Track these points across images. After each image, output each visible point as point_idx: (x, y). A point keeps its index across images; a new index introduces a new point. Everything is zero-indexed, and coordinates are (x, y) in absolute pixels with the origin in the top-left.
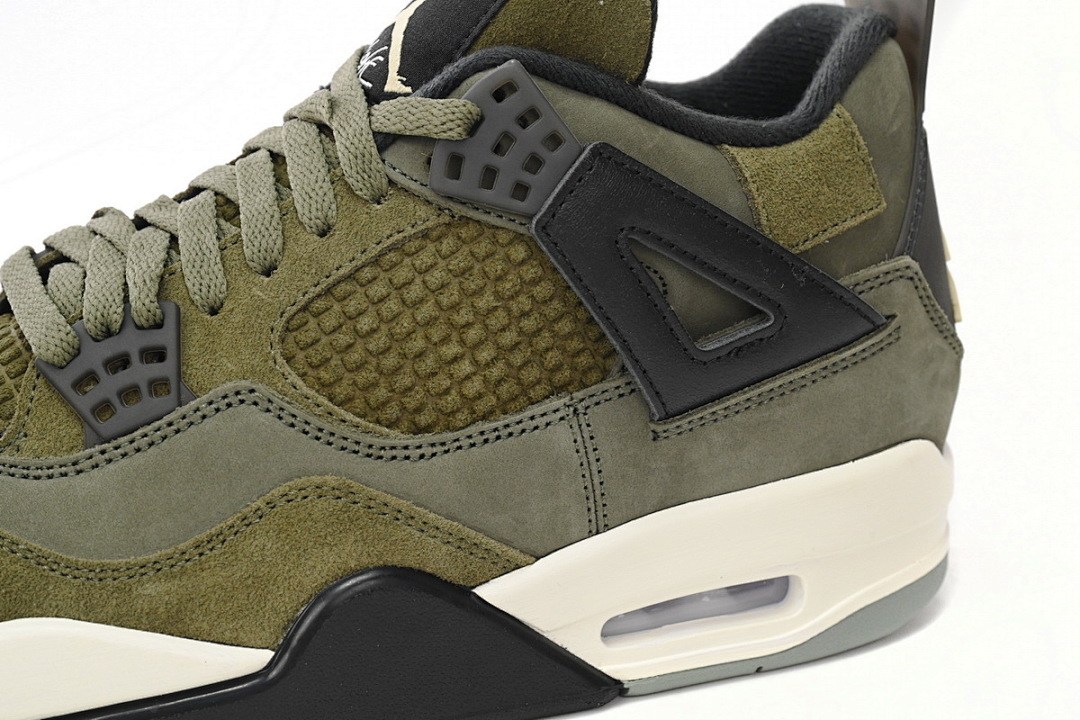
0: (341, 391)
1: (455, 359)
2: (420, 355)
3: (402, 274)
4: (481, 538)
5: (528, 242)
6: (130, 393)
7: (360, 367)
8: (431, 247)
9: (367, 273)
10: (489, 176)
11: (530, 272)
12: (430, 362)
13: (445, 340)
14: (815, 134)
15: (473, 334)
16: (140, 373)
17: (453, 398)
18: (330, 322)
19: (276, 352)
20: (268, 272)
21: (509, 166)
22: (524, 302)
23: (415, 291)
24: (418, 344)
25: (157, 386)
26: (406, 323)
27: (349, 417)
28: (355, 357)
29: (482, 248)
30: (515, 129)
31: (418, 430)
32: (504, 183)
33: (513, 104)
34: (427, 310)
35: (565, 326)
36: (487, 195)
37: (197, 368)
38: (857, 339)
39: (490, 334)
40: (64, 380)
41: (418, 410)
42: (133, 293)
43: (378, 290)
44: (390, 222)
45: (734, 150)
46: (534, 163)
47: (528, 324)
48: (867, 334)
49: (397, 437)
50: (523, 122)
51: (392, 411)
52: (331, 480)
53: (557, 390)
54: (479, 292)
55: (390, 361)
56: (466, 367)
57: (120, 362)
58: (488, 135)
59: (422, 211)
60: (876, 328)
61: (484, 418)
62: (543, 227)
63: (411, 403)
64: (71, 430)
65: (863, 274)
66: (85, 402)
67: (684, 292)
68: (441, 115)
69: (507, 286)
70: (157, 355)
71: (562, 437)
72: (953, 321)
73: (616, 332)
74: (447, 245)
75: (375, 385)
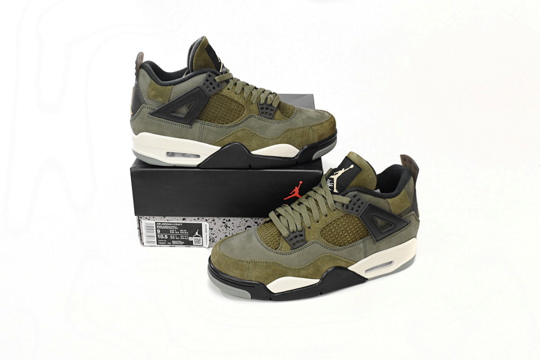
0: (329, 241)
1: (347, 235)
2: (341, 235)
3: (338, 223)
4: (350, 261)
5: (358, 218)
6: (298, 241)
7: (332, 237)
8: (343, 218)
9: (333, 223)
10: (352, 209)
11: (358, 222)
12: (343, 236)
13: (345, 233)
14: (400, 194)
15: (349, 232)
16: (299, 238)
17: (346, 241)
18: (327, 230)
19: (320, 235)
20: (318, 222)
21: (356, 207)
22: (357, 227)
23: (340, 226)
24: (341, 233)
25: (302, 240)
26: (339, 230)
27: (331, 245)
28: (331, 236)
29: (351, 219)
30: (356, 202)
31: (340, 246)
32: (355, 210)
33: (356, 198)
34: (342, 228)
35: (359, 225)
36: (352, 212)
37: (307, 238)
38: (405, 226)
39: (352, 232)
40: (288, 239)
41: (341, 243)
42: (298, 226)
43: (335, 225)
44: (336, 215)
45: (388, 200)
46: (359, 207)
47: (357, 230)
48: (407, 225)
49: (338, 247)
50: (358, 201)
51: (337, 243)
52: (328, 254)
53: (361, 239)
54: (350, 225)
55: (337, 236)
56: (348, 237)
57: (296, 237)
58: (352, 203)
59: (341, 213)
60: (408, 224)
61: (350, 243)
62: (361, 216)
63: (340, 242)
64: (289, 247)
65: (406, 215)
66: (291, 243)
67: (380, 222)
68: (346, 200)
69: (355, 225)
70: (301, 235)
71: (361, 245)
72: (418, 217)
73: (370, 230)
74: (345, 218)
75: (334, 240)
